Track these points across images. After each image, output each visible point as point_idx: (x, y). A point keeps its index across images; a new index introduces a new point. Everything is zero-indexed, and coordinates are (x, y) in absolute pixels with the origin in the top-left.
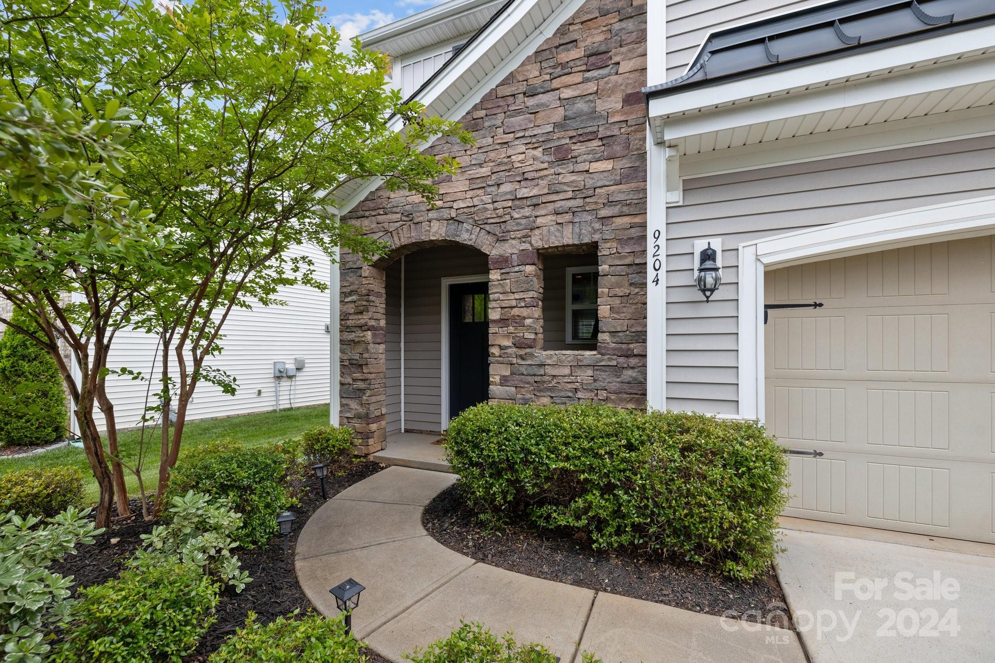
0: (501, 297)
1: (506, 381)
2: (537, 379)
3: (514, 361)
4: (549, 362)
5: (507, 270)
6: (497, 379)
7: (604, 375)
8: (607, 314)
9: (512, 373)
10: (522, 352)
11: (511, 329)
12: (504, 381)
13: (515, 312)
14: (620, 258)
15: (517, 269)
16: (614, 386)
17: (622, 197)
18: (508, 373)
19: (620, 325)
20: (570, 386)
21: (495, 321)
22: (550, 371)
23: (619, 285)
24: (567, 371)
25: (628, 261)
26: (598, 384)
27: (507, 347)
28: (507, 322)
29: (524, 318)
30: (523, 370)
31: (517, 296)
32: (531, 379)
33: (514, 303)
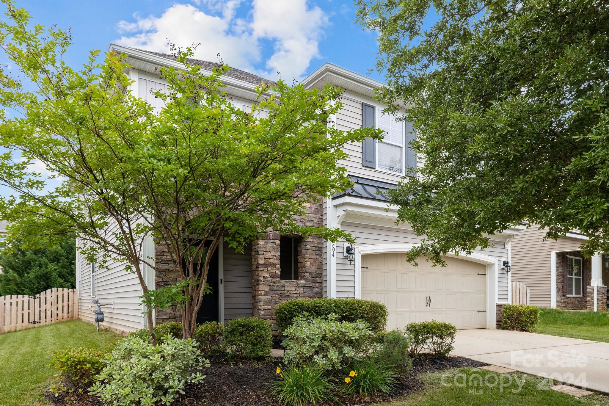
0: (265, 253)
1: (267, 293)
2: (281, 292)
3: (271, 284)
4: (286, 284)
5: (267, 241)
6: (263, 292)
7: (307, 290)
8: (309, 265)
9: (270, 290)
10: (274, 280)
11: (269, 269)
12: (266, 293)
13: (271, 261)
14: (313, 244)
15: (272, 241)
16: (311, 295)
17: (313, 219)
18: (268, 290)
19: (313, 270)
20: (295, 295)
21: (261, 265)
22: (287, 288)
23: (313, 255)
24: (293, 289)
25: (316, 245)
26: (305, 294)
27: (267, 277)
28: (268, 266)
29: (276, 264)
30: (275, 288)
31: (272, 254)
32: (279, 292)
33: (271, 257)
